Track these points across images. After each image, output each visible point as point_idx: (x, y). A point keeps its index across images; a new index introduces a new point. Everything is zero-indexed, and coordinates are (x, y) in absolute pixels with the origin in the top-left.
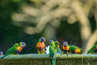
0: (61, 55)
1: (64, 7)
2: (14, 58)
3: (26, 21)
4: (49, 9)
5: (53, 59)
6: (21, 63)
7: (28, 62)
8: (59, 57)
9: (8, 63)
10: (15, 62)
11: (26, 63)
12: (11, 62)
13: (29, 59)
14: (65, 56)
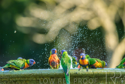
0: (79, 70)
1: (83, 8)
2: (18, 74)
3: (34, 26)
4: (64, 10)
5: (67, 74)
6: (28, 80)
7: (36, 79)
8: (77, 73)
9: (11, 80)
10: (19, 79)
11: (34, 80)
12: (15, 79)
13: (38, 75)
14: (84, 71)
